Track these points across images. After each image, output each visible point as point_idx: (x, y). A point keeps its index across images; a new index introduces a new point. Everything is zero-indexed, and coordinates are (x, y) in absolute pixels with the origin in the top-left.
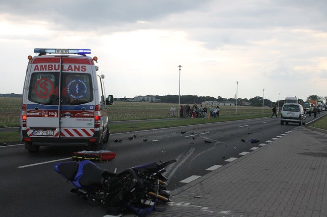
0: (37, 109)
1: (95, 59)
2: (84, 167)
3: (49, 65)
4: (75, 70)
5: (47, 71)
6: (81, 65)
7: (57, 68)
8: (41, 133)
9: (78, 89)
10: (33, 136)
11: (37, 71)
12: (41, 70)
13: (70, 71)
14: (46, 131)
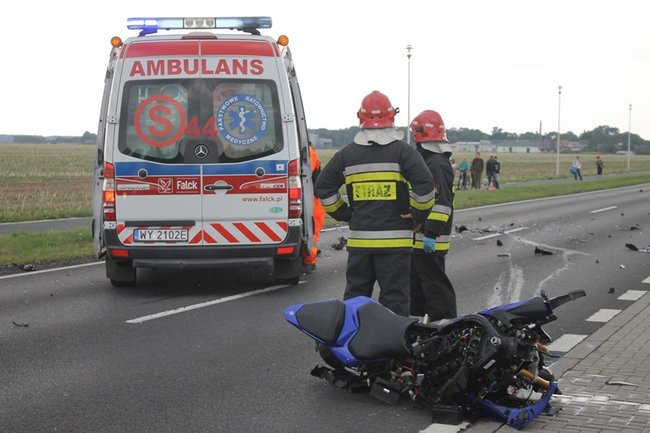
0: (143, 174)
1: (283, 41)
3: (170, 62)
4: (235, 72)
5: (166, 76)
6: (250, 59)
7: (191, 68)
8: (154, 235)
9: (244, 120)
10: (134, 244)
11: (138, 77)
12: (149, 74)
13: (223, 75)
14: (168, 231)
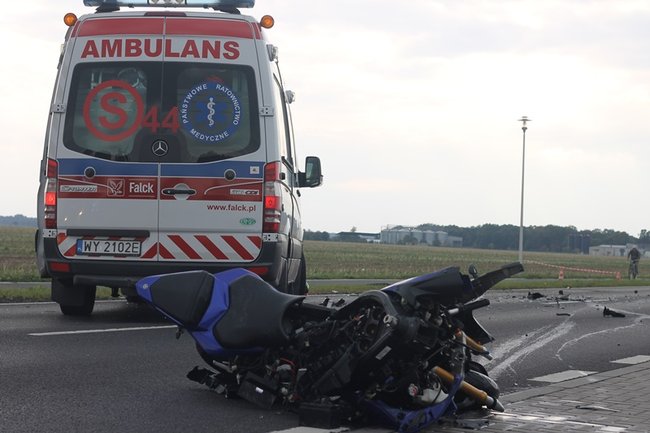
0: (90, 173)
1: (267, 21)
2: (230, 288)
3: (128, 42)
4: (205, 56)
5: (124, 58)
7: (153, 49)
8: (102, 246)
9: (213, 112)
10: (76, 257)
11: (90, 59)
12: (104, 55)
13: (190, 58)
14: (117, 243)
